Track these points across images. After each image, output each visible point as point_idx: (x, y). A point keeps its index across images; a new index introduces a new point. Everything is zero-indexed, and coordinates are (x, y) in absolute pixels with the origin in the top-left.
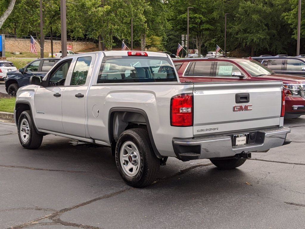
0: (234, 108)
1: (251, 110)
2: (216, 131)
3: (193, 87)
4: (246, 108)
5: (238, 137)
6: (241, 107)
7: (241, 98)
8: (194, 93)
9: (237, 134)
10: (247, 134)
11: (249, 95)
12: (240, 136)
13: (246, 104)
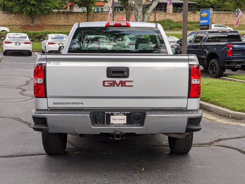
0: (104, 82)
1: (132, 86)
2: (80, 106)
3: (45, 57)
4: (123, 84)
5: (113, 114)
6: (114, 82)
7: (114, 72)
8: (47, 64)
9: (110, 112)
10: (126, 113)
11: (127, 69)
12: (115, 115)
13: (124, 80)
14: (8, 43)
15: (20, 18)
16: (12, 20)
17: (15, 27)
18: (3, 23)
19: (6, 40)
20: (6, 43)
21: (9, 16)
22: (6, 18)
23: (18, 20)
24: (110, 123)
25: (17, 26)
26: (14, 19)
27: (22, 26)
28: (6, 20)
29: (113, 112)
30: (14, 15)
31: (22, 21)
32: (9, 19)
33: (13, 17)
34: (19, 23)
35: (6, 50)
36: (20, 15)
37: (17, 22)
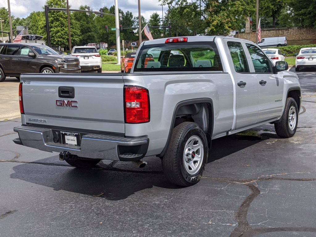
0: (57, 102)
1: (77, 107)
4: (70, 104)
6: (64, 102)
9: (64, 131)
10: (75, 134)
11: (73, 89)
12: (67, 135)
13: (70, 100)
14: (301, 58)
15: (311, 32)
16: (303, 35)
17: (305, 42)
18: (293, 39)
19: (298, 56)
20: (298, 58)
21: (300, 31)
22: (297, 33)
23: (309, 34)
24: (65, 142)
25: (307, 40)
26: (305, 33)
27: (312, 40)
28: (296, 35)
29: (67, 132)
30: (306, 29)
31: (314, 34)
32: (300, 34)
33: (304, 31)
34: (310, 38)
35: (298, 66)
36: (312, 28)
37: (307, 36)
